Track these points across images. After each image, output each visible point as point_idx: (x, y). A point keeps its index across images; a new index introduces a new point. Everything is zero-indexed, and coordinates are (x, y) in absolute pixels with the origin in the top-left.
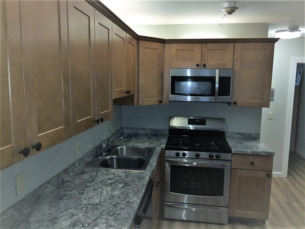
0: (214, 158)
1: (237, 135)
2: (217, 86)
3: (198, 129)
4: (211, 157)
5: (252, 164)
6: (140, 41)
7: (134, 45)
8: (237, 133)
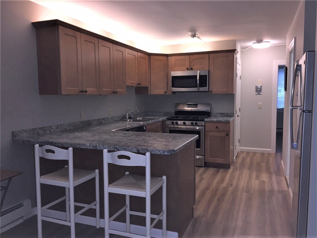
0: (194, 124)
1: (219, 114)
2: (198, 82)
3: (192, 111)
4: (192, 124)
5: (217, 127)
6: (151, 56)
7: (146, 59)
8: (219, 113)
